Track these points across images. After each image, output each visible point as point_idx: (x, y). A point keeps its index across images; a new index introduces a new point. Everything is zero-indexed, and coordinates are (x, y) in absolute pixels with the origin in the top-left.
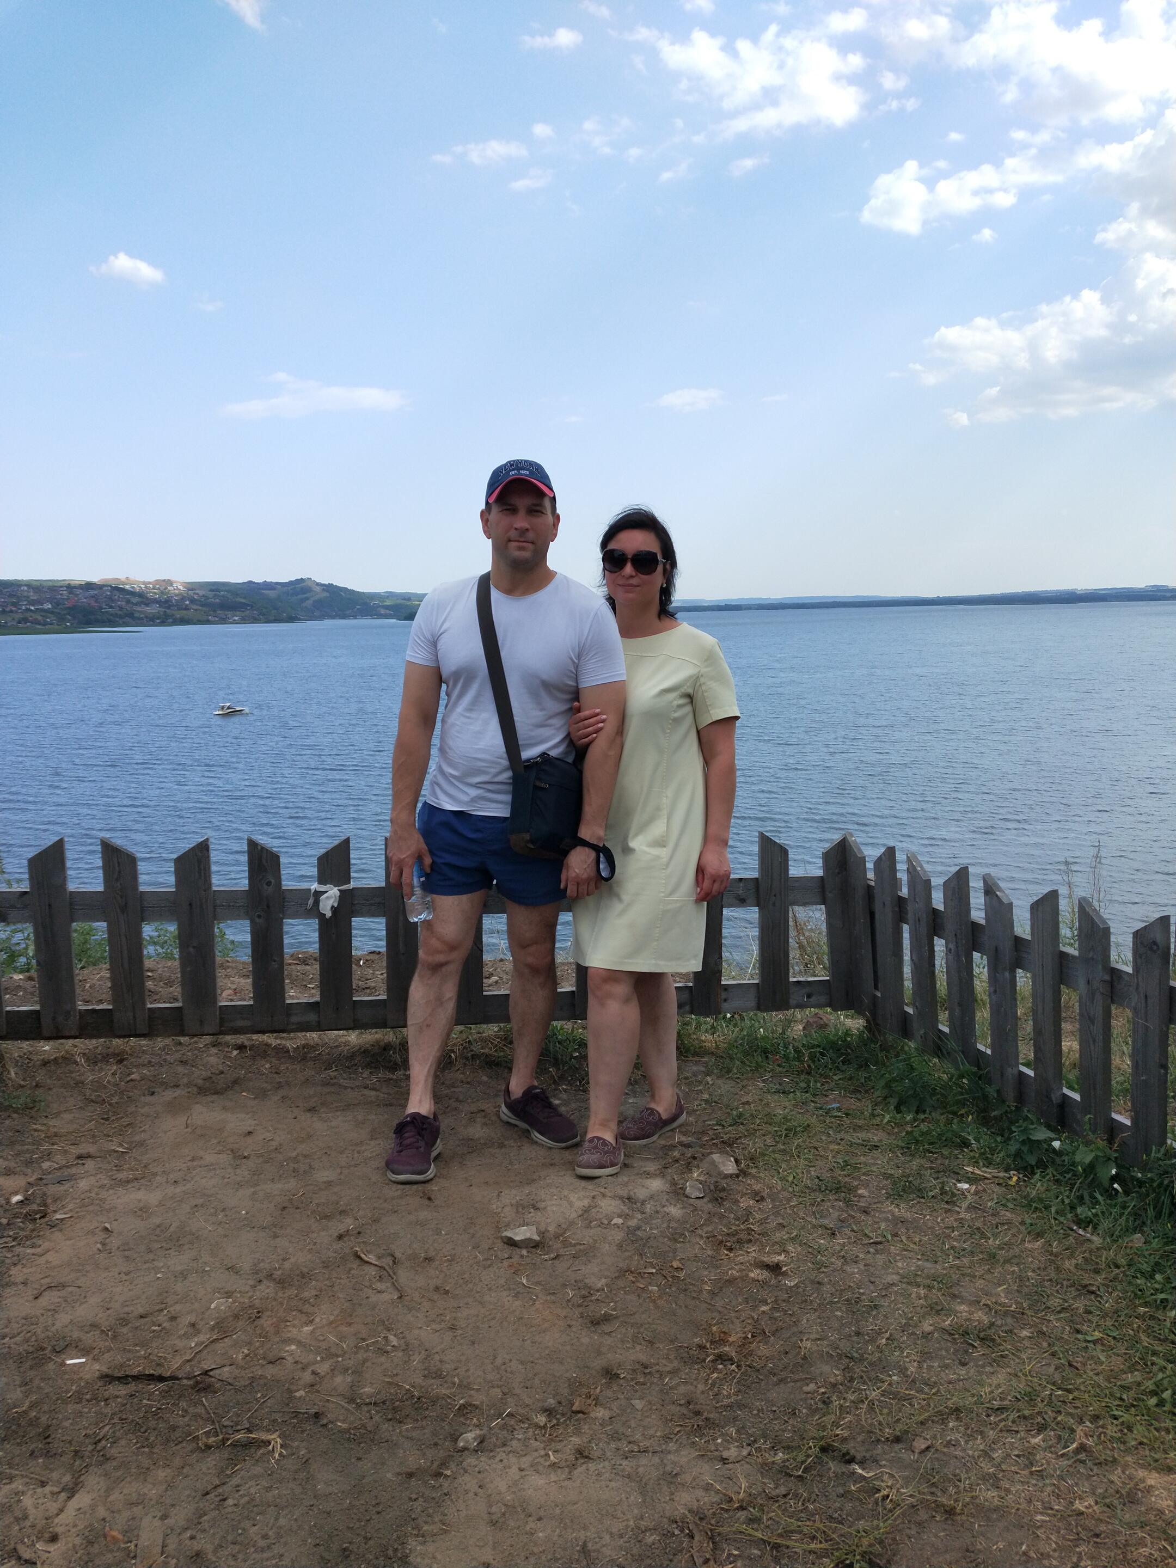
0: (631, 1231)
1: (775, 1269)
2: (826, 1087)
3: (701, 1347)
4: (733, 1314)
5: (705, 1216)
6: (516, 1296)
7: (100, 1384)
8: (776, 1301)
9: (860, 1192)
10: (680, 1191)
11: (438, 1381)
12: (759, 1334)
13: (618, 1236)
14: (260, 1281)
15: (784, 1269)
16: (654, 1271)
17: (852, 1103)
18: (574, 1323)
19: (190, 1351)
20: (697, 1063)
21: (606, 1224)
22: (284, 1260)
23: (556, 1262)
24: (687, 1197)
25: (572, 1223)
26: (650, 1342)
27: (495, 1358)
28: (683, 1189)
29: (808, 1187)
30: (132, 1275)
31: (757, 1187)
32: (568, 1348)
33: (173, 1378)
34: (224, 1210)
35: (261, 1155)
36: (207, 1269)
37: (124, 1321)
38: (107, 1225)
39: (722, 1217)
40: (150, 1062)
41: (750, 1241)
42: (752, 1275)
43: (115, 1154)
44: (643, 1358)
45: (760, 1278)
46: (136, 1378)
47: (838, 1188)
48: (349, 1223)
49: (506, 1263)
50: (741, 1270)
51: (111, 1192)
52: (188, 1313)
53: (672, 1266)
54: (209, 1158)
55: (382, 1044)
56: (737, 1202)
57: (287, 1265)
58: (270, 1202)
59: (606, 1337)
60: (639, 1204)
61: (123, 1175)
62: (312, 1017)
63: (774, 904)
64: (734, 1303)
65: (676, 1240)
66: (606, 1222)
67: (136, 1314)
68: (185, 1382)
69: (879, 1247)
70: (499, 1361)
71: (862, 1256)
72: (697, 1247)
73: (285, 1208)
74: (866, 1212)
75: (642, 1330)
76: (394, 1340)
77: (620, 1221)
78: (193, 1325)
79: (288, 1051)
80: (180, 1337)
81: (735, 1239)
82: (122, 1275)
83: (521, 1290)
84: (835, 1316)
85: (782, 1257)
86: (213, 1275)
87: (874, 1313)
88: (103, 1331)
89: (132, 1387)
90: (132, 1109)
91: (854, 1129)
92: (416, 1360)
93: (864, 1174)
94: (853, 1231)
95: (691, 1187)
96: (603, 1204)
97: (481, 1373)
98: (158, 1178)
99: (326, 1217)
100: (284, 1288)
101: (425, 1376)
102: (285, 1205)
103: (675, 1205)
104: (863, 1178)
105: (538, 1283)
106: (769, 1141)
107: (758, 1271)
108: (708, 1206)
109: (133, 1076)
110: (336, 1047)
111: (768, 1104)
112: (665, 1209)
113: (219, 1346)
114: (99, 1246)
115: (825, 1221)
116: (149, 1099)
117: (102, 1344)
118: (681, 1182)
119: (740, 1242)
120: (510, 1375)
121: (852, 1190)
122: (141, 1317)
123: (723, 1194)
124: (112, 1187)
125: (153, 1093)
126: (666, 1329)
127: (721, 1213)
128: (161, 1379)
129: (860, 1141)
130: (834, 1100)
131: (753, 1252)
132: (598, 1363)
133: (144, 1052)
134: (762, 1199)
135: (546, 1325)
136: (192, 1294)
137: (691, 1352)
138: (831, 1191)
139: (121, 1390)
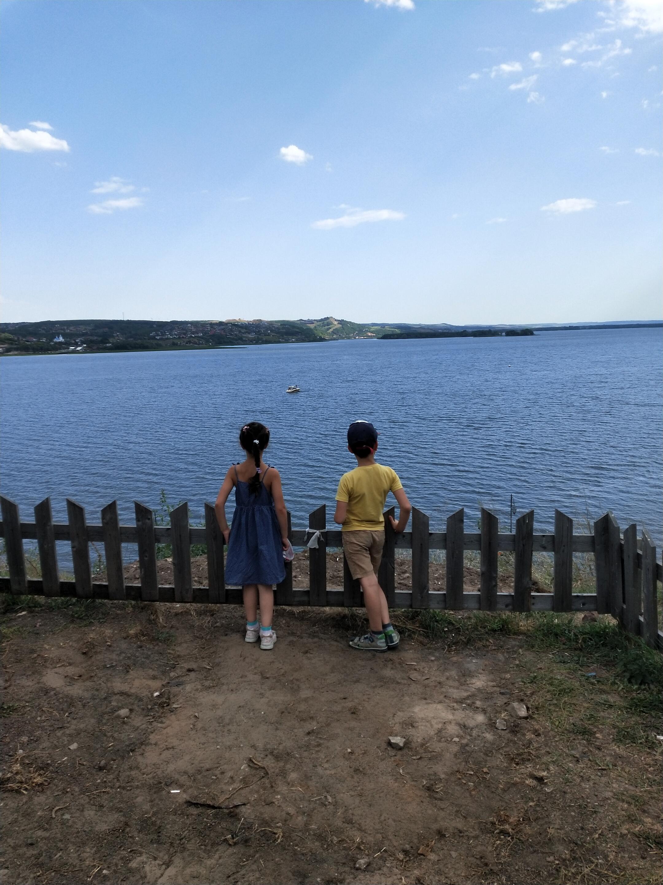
0: (464, 746)
1: (540, 780)
2: (590, 661)
3: (493, 824)
4: (514, 805)
5: (505, 741)
6: (396, 780)
7: (186, 805)
8: (538, 801)
9: (597, 735)
10: (493, 725)
11: (350, 825)
12: (527, 820)
13: (455, 749)
14: (267, 756)
15: (546, 781)
16: (472, 773)
17: (604, 674)
18: (424, 800)
19: (228, 793)
20: (515, 639)
21: (449, 741)
22: (280, 744)
23: (420, 761)
24: (496, 728)
25: (431, 738)
26: (464, 817)
27: (381, 815)
28: (495, 723)
29: (566, 730)
30: (205, 745)
31: (537, 727)
32: (420, 815)
33: (220, 808)
34: (253, 710)
35: (275, 678)
36: (242, 745)
37: (199, 771)
38: (196, 714)
39: (515, 743)
40: (226, 617)
41: (529, 760)
42: (527, 782)
43: (205, 670)
44: (460, 826)
45: (531, 784)
46: (203, 805)
47: (584, 732)
48: (314, 726)
49: (393, 759)
50: (522, 778)
51: (201, 693)
52: (230, 770)
53: (483, 771)
54: (251, 677)
55: (342, 615)
56: (524, 735)
57: (281, 747)
58: (276, 708)
59: (441, 811)
60: (469, 730)
61: (207, 683)
62: (305, 598)
63: (563, 551)
64: (515, 798)
65: (487, 755)
66: (449, 739)
67: (205, 768)
68: (225, 810)
69: (605, 772)
70: (382, 818)
71: (592, 777)
72: (499, 760)
73: (283, 712)
74: (599, 749)
75: (461, 809)
76: (330, 799)
77: (457, 739)
78: (232, 778)
79: (295, 614)
80: (225, 784)
81: (520, 757)
82: (201, 745)
83: (399, 777)
84: (571, 815)
85: (545, 774)
86: (244, 749)
87: (594, 816)
88: (189, 776)
89: (200, 810)
90: (216, 643)
91: (601, 693)
92: (340, 812)
93: (601, 724)
94: (590, 760)
95: (500, 723)
96: (449, 728)
97: (372, 824)
98: (224, 686)
99: (302, 720)
100: (278, 761)
101: (343, 822)
102: (283, 710)
103: (489, 733)
104: (600, 726)
105: (408, 773)
106: (549, 696)
107: (531, 780)
108: (507, 735)
109: (218, 624)
110: (319, 614)
111: (552, 671)
112: (483, 734)
113: (243, 791)
114: (192, 726)
115: (573, 752)
116: (225, 638)
117: (188, 783)
118: (495, 719)
119: (523, 759)
120: (387, 827)
121: (593, 734)
122: (207, 770)
123: (517, 729)
124: (201, 691)
125: (226, 635)
126: (474, 810)
127: (515, 740)
128: (213, 807)
129: (603, 702)
130: (593, 670)
131: (529, 768)
132: (435, 827)
133: (224, 610)
134: (539, 735)
135: (409, 800)
136: (233, 759)
137: (487, 826)
138: (580, 733)
139: (194, 811)
